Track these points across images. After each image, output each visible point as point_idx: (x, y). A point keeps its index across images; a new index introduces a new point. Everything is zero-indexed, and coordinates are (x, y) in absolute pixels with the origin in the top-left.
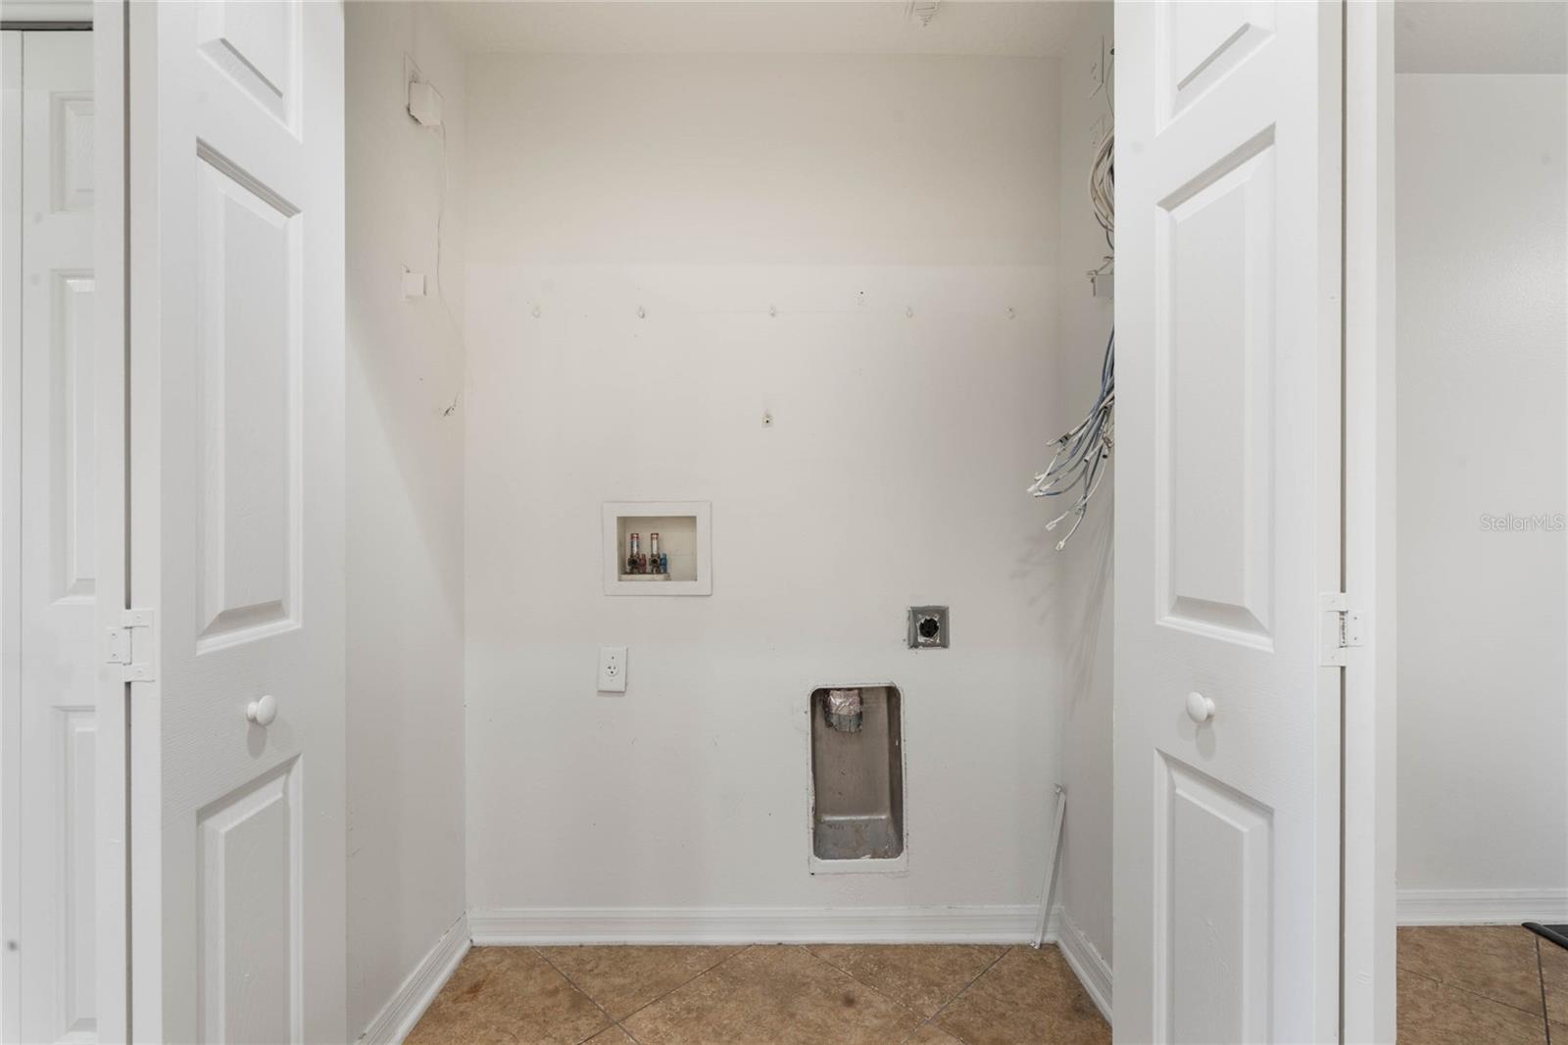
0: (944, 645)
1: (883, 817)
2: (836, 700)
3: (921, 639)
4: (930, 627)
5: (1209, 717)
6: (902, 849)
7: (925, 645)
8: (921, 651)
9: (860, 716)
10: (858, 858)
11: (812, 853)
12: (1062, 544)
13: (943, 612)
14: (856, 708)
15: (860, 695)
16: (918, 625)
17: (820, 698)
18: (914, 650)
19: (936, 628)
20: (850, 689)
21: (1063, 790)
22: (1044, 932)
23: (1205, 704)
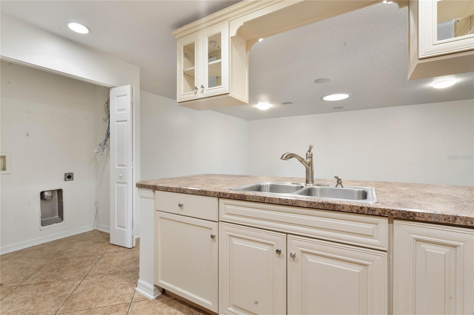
0: (73, 180)
1: (57, 217)
2: (46, 193)
3: (67, 179)
4: (69, 177)
5: (121, 176)
6: (63, 220)
7: (68, 180)
8: (67, 182)
9: (52, 196)
10: (52, 224)
11: (41, 225)
12: (99, 160)
13: (72, 174)
14: (51, 195)
15: (52, 192)
16: (67, 176)
17: (42, 194)
18: (66, 181)
19: (71, 177)
20: (50, 191)
21: (96, 203)
22: (93, 228)
23: (121, 175)
